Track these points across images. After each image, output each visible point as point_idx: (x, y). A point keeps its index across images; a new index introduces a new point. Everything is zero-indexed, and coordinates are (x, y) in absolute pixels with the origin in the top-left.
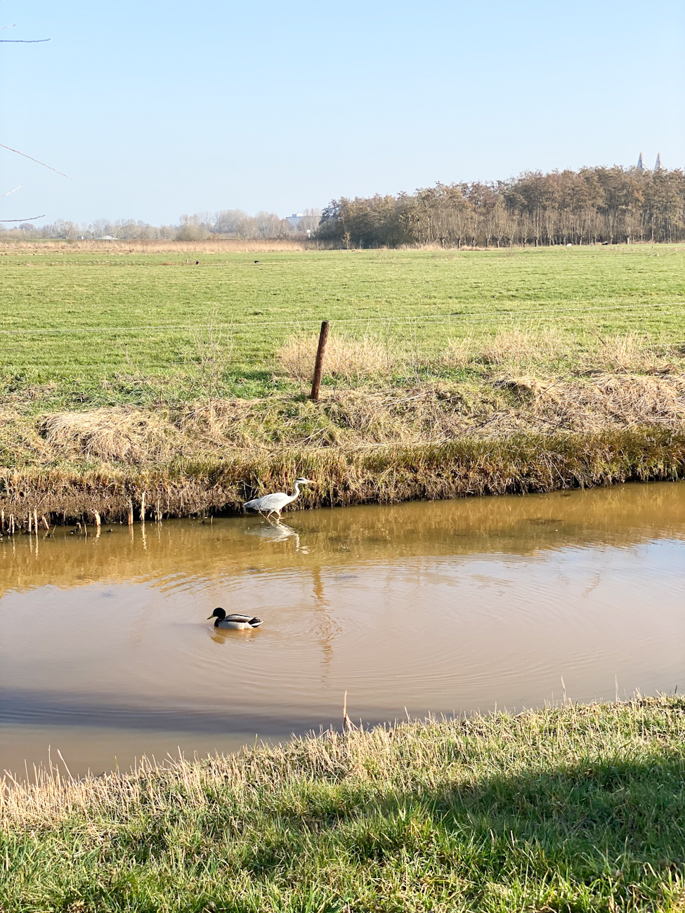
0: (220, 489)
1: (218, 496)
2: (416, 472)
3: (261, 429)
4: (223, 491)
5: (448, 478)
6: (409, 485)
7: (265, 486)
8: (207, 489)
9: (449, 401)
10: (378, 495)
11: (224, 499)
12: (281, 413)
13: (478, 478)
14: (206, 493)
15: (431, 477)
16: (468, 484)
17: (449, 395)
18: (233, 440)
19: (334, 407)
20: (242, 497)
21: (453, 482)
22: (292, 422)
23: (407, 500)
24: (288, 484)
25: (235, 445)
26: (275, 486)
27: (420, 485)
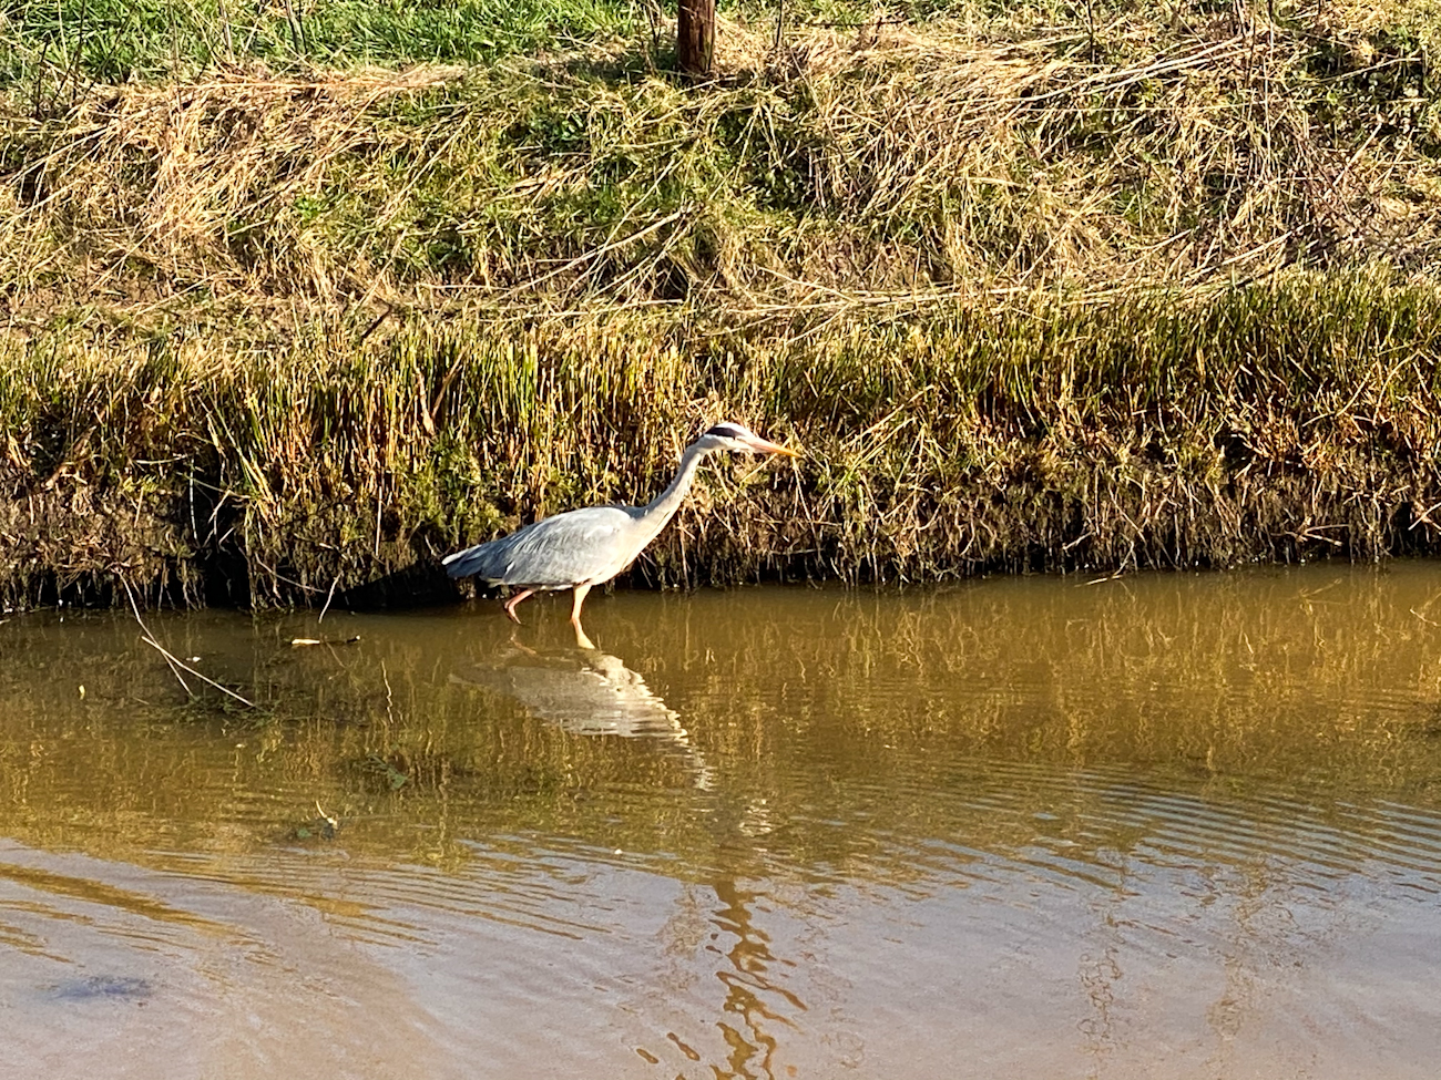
0: (82, 495)
1: (71, 523)
2: (1036, 434)
3: (396, 209)
4: (96, 504)
5: (1197, 466)
6: (998, 499)
7: (276, 486)
8: (22, 494)
9: (1362, 83)
10: (830, 543)
11: (94, 541)
12: (518, 133)
13: (1362, 469)
14: (15, 510)
15: (1112, 461)
16: (1306, 496)
17: (1366, 50)
18: (247, 260)
19: (772, 106)
20: (178, 533)
21: (1231, 490)
22: (553, 178)
23: (991, 568)
24: (385, 479)
25: (255, 285)
26: (327, 489)
27: (1057, 498)
